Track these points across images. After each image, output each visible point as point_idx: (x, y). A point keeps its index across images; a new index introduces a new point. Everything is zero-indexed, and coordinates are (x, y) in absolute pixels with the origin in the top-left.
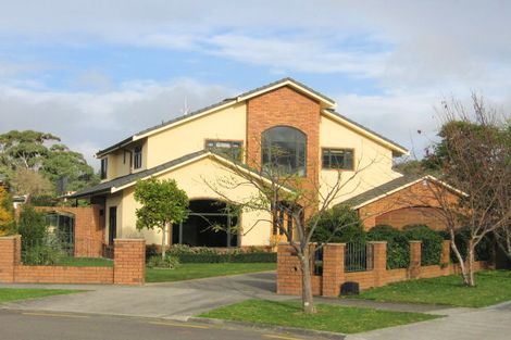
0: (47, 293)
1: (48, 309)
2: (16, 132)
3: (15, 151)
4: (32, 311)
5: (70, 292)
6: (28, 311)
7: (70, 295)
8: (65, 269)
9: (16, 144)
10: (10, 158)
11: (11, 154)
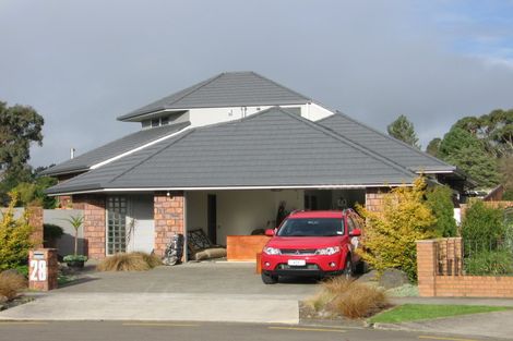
0: (465, 310)
1: (453, 331)
2: (499, 112)
3: (499, 135)
4: (433, 334)
5: (495, 309)
6: (429, 334)
7: (495, 313)
8: (498, 280)
9: (500, 126)
10: (493, 144)
11: (496, 138)
